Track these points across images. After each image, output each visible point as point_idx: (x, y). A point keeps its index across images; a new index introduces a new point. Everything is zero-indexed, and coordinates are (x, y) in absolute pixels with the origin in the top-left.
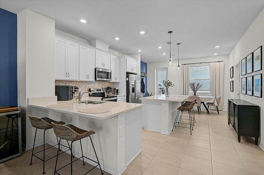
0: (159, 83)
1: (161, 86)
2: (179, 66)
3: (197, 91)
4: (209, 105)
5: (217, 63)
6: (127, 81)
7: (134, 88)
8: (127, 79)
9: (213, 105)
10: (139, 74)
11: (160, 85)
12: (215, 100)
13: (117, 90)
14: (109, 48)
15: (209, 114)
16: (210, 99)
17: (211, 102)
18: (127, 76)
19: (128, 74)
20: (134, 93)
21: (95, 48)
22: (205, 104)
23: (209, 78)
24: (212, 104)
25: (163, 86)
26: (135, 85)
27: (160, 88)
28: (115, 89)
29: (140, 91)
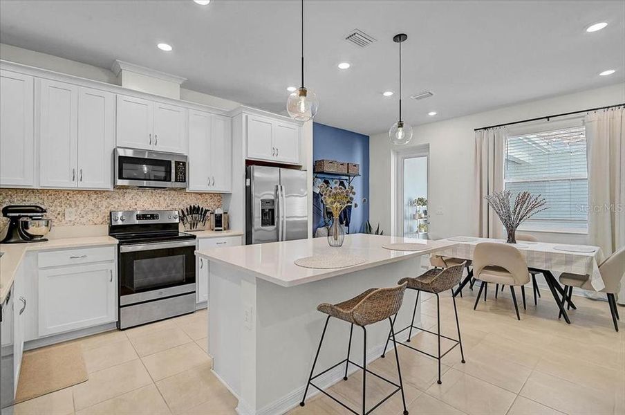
6: (246, 186)
7: (272, 210)
8: (248, 182)
9: (584, 286)
10: (307, 165)
12: (592, 264)
13: (219, 218)
14: (181, 86)
15: (568, 322)
16: (570, 260)
17: (578, 269)
18: (248, 174)
19: (249, 165)
21: (121, 88)
23: (585, 175)
24: (584, 279)
26: (277, 200)
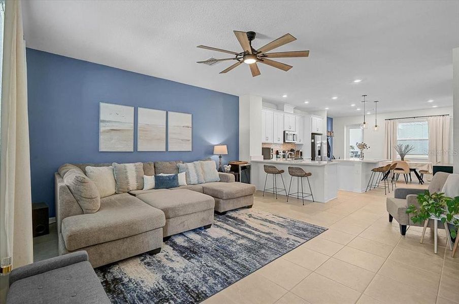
0: (351, 145)
1: (353, 148)
2: (376, 126)
3: (406, 156)
4: (422, 173)
5: (439, 117)
7: (320, 151)
8: (313, 141)
10: (325, 134)
11: (351, 147)
12: (429, 166)
13: (301, 153)
17: (425, 169)
18: (313, 138)
19: (313, 134)
20: (320, 157)
21: (284, 112)
22: (418, 171)
23: (427, 138)
25: (357, 149)
26: (321, 147)
27: (352, 152)
28: (298, 151)
29: (327, 155)
